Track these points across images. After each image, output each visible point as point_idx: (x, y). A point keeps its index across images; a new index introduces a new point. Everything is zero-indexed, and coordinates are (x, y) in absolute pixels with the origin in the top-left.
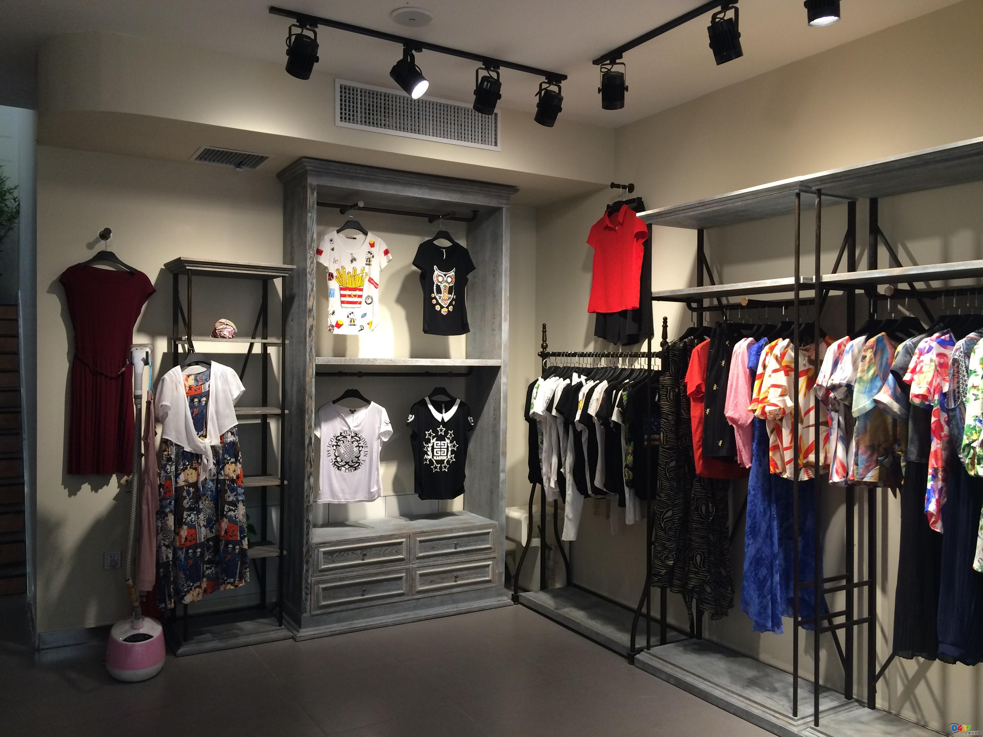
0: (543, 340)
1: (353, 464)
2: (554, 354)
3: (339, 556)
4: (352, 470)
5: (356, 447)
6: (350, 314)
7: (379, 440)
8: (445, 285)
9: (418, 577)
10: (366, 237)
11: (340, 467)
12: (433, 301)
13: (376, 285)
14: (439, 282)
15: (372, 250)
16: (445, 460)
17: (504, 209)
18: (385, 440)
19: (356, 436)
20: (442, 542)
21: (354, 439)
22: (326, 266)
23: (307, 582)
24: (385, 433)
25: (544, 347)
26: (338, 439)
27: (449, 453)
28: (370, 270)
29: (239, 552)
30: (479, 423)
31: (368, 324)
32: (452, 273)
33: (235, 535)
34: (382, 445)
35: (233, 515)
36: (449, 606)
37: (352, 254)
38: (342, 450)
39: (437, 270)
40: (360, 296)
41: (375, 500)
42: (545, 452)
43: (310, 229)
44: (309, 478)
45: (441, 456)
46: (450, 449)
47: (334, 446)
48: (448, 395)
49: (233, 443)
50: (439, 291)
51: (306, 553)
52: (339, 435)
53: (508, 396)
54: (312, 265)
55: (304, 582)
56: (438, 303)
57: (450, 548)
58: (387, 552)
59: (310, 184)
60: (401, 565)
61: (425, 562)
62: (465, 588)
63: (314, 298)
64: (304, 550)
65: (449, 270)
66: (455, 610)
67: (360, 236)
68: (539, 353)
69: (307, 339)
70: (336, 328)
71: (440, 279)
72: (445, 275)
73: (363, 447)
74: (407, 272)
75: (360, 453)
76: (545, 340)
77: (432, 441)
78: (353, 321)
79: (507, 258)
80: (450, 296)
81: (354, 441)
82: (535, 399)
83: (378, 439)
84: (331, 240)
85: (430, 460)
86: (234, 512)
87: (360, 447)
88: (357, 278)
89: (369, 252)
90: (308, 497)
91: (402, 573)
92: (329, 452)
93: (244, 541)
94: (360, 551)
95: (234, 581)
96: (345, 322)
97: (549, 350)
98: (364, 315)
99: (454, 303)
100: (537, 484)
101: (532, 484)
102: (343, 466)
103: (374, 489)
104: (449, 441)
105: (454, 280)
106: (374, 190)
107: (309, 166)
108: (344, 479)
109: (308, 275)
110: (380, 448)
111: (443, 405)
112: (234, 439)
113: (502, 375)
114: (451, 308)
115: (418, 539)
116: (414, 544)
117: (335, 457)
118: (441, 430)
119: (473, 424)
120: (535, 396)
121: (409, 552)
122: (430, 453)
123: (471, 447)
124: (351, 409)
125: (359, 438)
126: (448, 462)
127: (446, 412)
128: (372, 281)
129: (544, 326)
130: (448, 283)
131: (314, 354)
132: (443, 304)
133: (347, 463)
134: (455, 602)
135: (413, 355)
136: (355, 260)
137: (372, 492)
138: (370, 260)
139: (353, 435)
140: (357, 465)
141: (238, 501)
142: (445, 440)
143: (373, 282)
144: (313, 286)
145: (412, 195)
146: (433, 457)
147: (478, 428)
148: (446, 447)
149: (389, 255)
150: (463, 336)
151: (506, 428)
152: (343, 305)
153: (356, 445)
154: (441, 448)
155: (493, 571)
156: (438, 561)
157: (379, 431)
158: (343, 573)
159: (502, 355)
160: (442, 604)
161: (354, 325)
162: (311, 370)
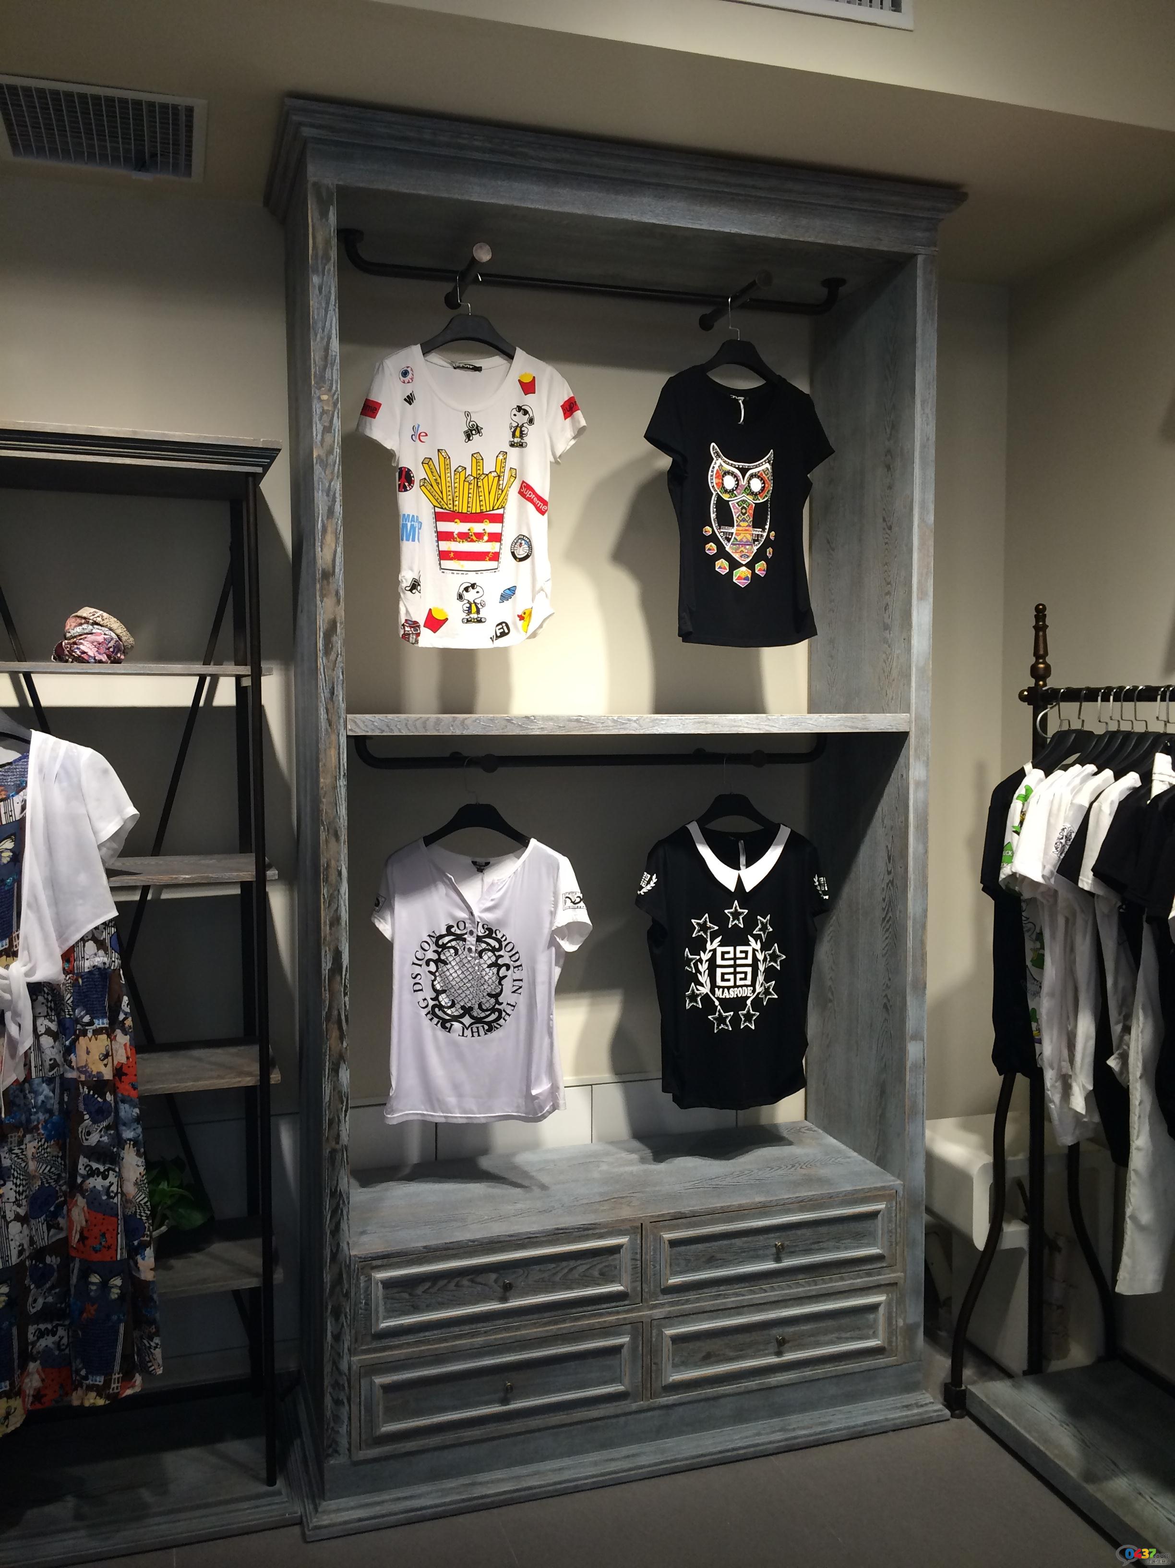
0: (1036, 654)
1: (483, 1015)
2: (1072, 695)
3: (431, 1290)
4: (481, 1029)
5: (489, 966)
6: (466, 589)
7: (553, 949)
8: (744, 501)
9: (667, 1345)
10: (511, 364)
11: (448, 1021)
12: (708, 546)
13: (541, 504)
14: (726, 491)
15: (529, 401)
16: (747, 998)
17: (920, 259)
18: (570, 947)
19: (489, 936)
20: (738, 1242)
21: (484, 946)
22: (389, 448)
23: (338, 1369)
24: (570, 930)
25: (1039, 673)
26: (440, 943)
27: (761, 978)
28: (522, 460)
29: (122, 1297)
30: (847, 891)
31: (521, 618)
32: (764, 466)
33: (109, 1248)
34: (562, 962)
35: (99, 1188)
36: (760, 1425)
37: (468, 414)
38: (453, 970)
39: (718, 456)
40: (496, 537)
41: (544, 1117)
42: (1052, 995)
43: (320, 325)
44: (335, 1070)
45: (735, 986)
46: (762, 967)
47: (432, 963)
48: (756, 816)
49: (101, 974)
50: (726, 518)
51: (333, 1287)
52: (444, 932)
53: (931, 819)
54: (328, 438)
55: (328, 1368)
56: (722, 553)
57: (762, 1258)
58: (576, 1274)
59: (315, 184)
60: (618, 1313)
61: (687, 1302)
62: (808, 1373)
63: (337, 539)
64: (327, 1278)
65: (755, 457)
66: (778, 1436)
67: (493, 363)
68: (1022, 692)
69: (320, 660)
70: (425, 632)
71: (729, 482)
72: (744, 471)
73: (508, 967)
74: (642, 475)
75: (500, 983)
76: (1041, 652)
77: (709, 947)
78: (474, 609)
79: (928, 411)
80: (758, 531)
81: (484, 950)
82: (1018, 833)
83: (549, 947)
84: (405, 374)
85: (706, 998)
86: (105, 1177)
87: (500, 967)
88: (484, 483)
89: (519, 408)
90: (335, 1125)
91: (619, 1334)
92: (417, 980)
93: (143, 1259)
94: (493, 1276)
95: (107, 1383)
96: (455, 611)
97: (1056, 681)
98: (508, 594)
99: (769, 552)
100: (1019, 1076)
101: (1002, 1076)
102: (456, 1018)
103: (540, 1089)
104: (758, 946)
105: (770, 487)
106: (516, 203)
107: (312, 126)
108: (460, 1056)
109: (318, 469)
110: (557, 971)
111: (741, 845)
112: (105, 960)
113: (912, 760)
114: (761, 568)
115: (668, 1236)
116: (655, 1250)
117: (434, 995)
118: (736, 915)
119: (827, 897)
120: (1017, 823)
121: (641, 1273)
122: (704, 978)
123: (824, 952)
124: (478, 860)
125: (499, 941)
126: (757, 1002)
127: (748, 864)
128: (529, 494)
129: (1040, 613)
130: (752, 493)
131: (343, 706)
132: (736, 556)
133: (467, 1011)
134: (779, 1411)
135: (661, 706)
136: (478, 430)
137: (536, 1097)
138: (521, 432)
139: (481, 932)
140: (493, 1017)
141: (120, 1142)
142: (747, 944)
143: (533, 496)
144: (334, 501)
145: (635, 218)
146: (713, 993)
147: (842, 904)
148: (749, 961)
149: (578, 414)
150: (801, 649)
151: (925, 911)
152: (446, 564)
153: (489, 962)
154: (735, 966)
155: (889, 1319)
156: (725, 1296)
157: (552, 923)
158: (445, 1340)
159: (913, 701)
160: (740, 1417)
161: (480, 621)
162: (333, 753)
